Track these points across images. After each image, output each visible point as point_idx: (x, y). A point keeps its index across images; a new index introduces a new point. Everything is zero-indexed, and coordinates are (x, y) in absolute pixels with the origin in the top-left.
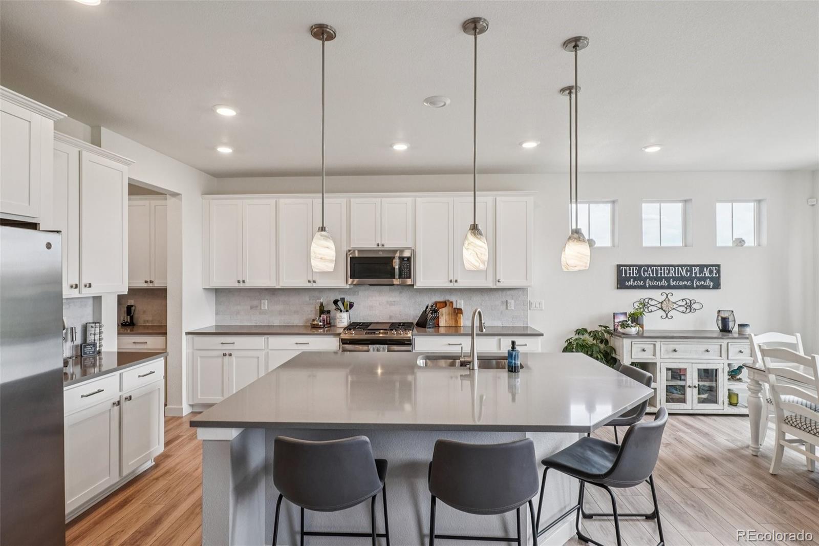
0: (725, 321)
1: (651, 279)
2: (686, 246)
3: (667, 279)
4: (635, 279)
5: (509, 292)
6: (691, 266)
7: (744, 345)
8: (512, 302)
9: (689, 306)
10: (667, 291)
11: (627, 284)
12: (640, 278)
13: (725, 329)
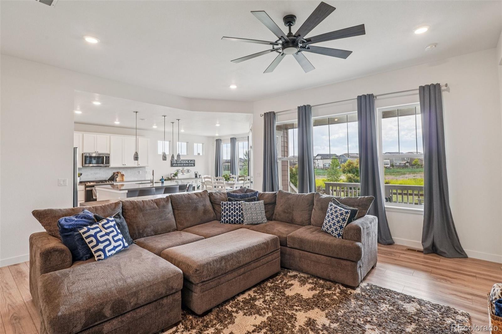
0: (196, 174)
1: (179, 164)
2: (187, 155)
3: (183, 164)
4: (176, 164)
5: (140, 168)
6: (189, 160)
7: (200, 180)
8: (141, 172)
9: (188, 171)
10: (183, 167)
11: (174, 165)
12: (177, 164)
13: (196, 177)
